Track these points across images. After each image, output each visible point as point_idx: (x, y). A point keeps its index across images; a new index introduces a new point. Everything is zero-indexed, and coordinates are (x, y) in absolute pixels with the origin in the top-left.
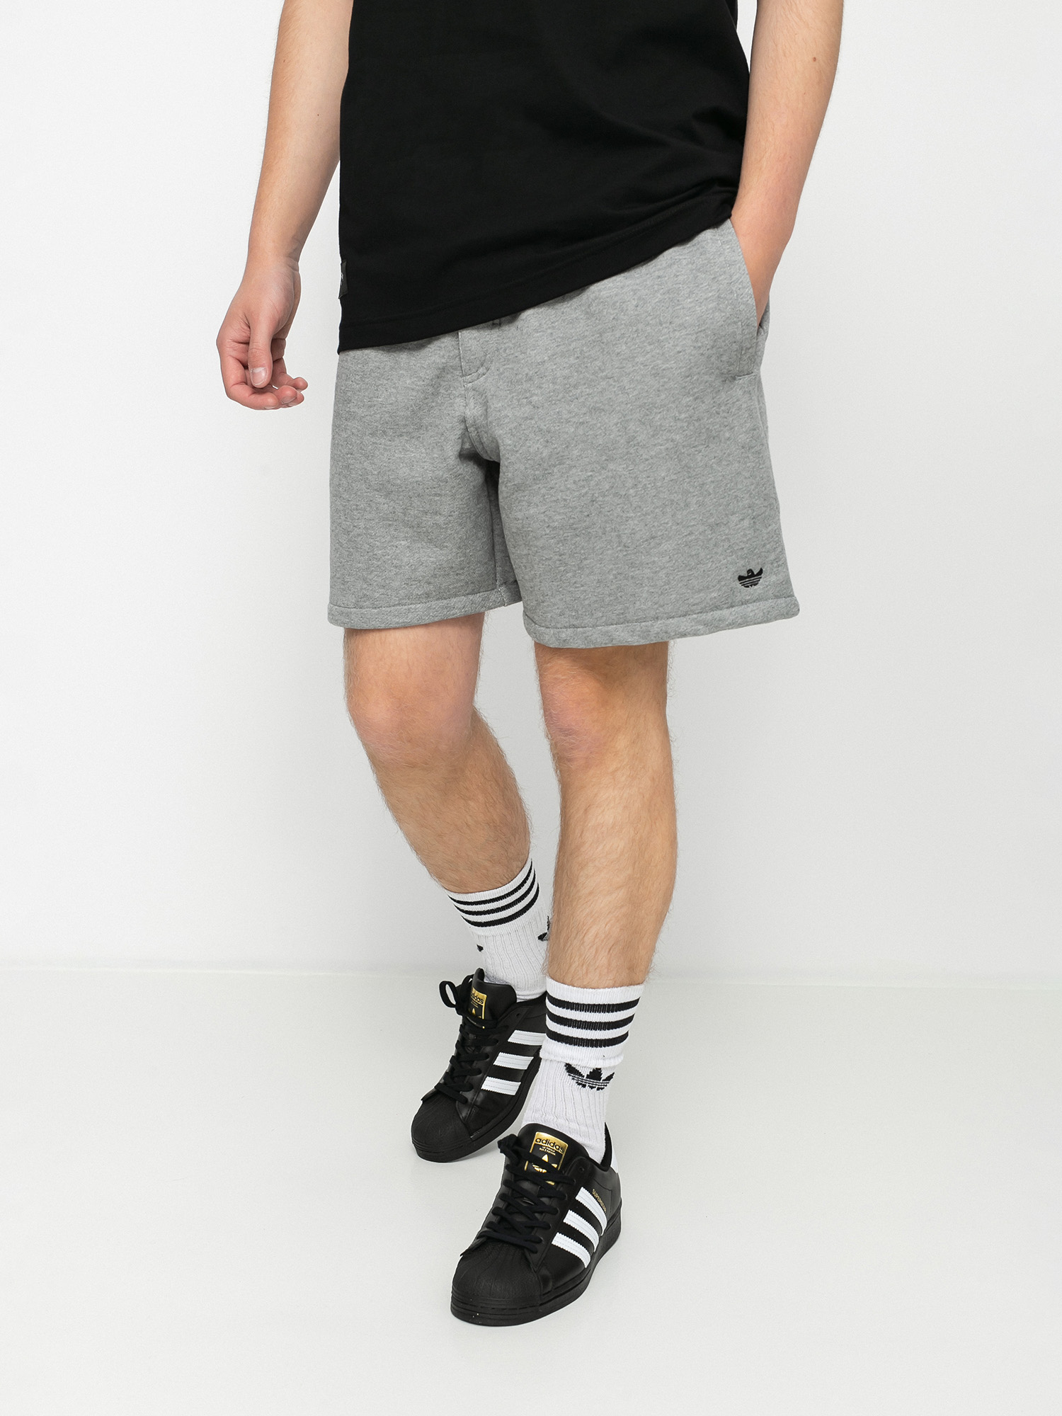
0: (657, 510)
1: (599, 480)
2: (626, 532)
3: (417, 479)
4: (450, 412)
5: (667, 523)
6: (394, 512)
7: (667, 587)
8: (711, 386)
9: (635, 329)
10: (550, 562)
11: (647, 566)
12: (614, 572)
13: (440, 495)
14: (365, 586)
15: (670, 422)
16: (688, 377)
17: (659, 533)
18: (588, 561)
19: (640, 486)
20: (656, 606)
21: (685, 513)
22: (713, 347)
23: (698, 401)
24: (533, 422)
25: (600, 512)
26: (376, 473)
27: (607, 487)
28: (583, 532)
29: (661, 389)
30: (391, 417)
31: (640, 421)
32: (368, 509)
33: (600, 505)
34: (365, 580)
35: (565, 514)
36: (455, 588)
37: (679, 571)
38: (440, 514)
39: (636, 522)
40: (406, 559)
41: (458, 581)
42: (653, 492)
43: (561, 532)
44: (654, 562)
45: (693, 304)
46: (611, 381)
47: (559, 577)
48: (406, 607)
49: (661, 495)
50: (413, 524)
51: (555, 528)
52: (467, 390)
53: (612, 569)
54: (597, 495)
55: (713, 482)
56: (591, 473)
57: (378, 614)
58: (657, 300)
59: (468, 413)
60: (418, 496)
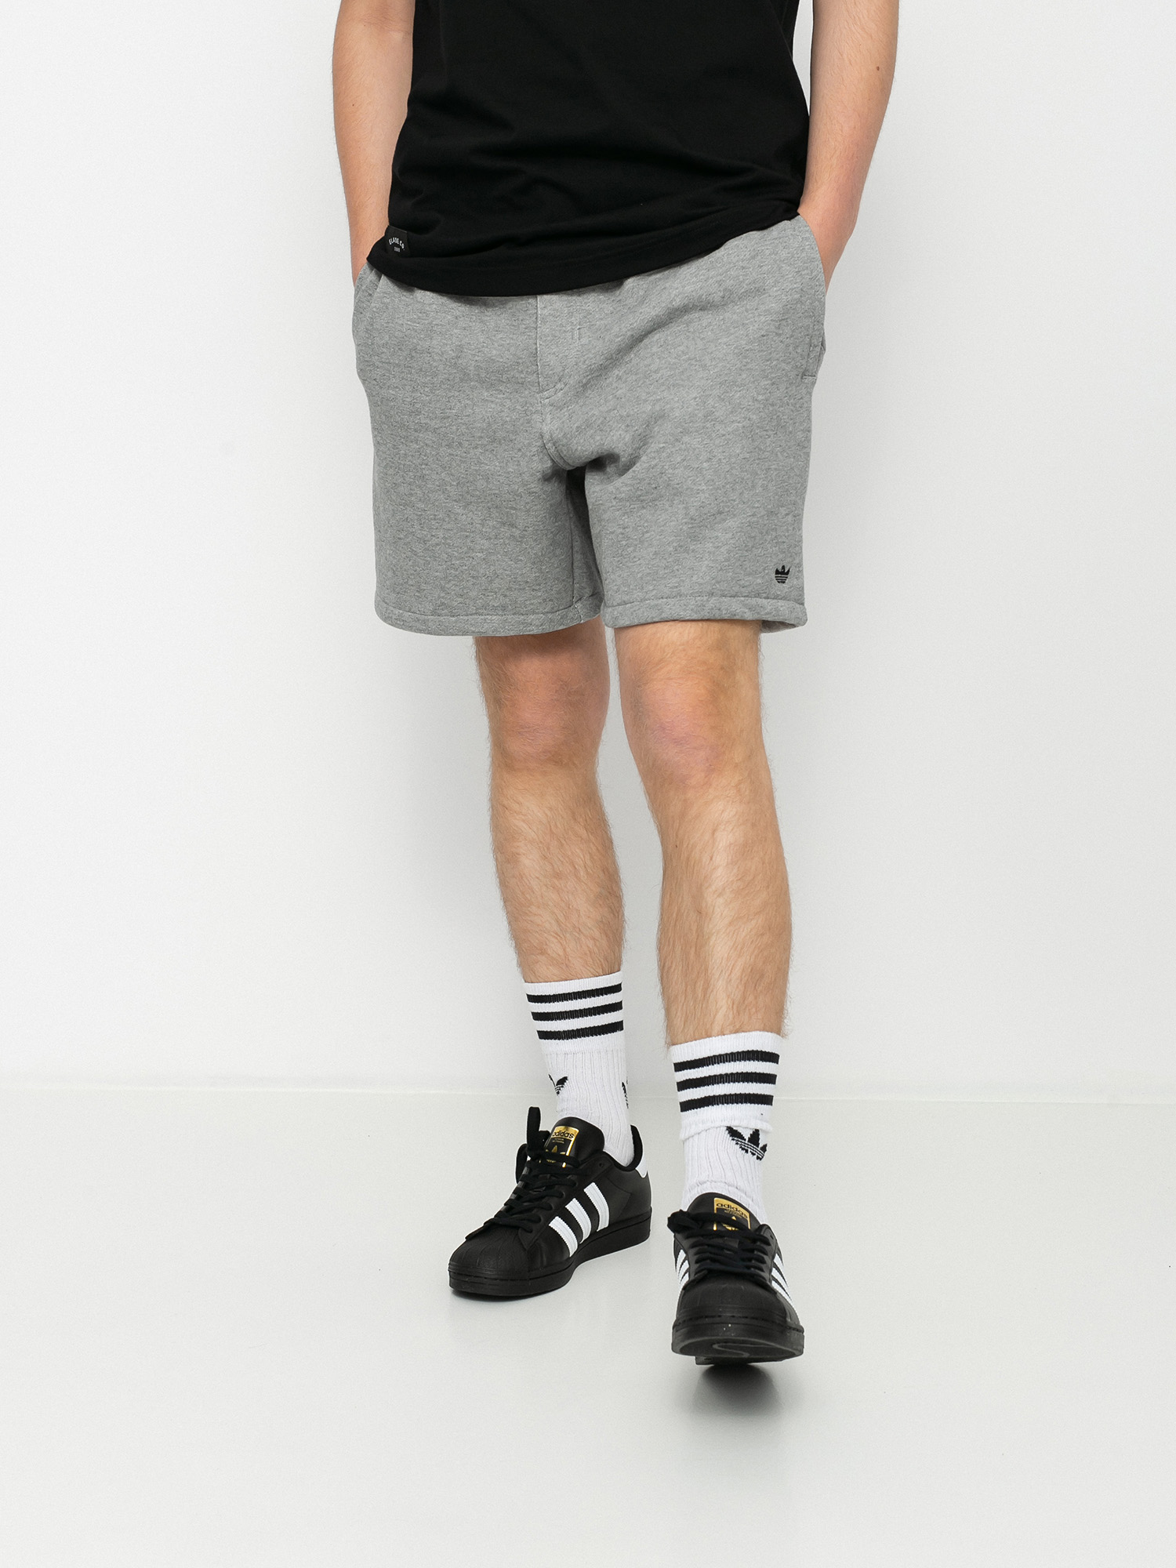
0: (728, 486)
1: (672, 452)
2: (695, 504)
3: (494, 492)
4: (528, 429)
5: (734, 501)
6: (472, 523)
7: (726, 563)
8: (786, 375)
9: (721, 317)
10: (613, 536)
11: (709, 540)
12: (675, 544)
13: (515, 509)
14: (442, 595)
15: (749, 401)
16: (768, 361)
17: (726, 509)
18: (649, 534)
19: (715, 460)
20: (713, 581)
21: (751, 493)
22: (792, 336)
23: (775, 386)
25: (668, 485)
26: (455, 483)
27: (679, 460)
28: (650, 504)
29: (743, 368)
30: (467, 428)
31: (719, 397)
32: (447, 519)
33: (669, 478)
34: (443, 589)
35: (633, 486)
36: (532, 604)
37: (739, 550)
39: (707, 496)
40: (482, 571)
41: (535, 597)
42: (728, 468)
43: (628, 504)
44: (717, 537)
45: (779, 293)
46: (693, 362)
47: (620, 551)
48: (483, 617)
49: (734, 471)
50: (491, 536)
51: (621, 500)
52: (544, 406)
53: (673, 542)
54: (667, 467)
55: (775, 469)
56: (664, 445)
57: (456, 622)
58: (743, 290)
59: (545, 429)
60: (497, 507)
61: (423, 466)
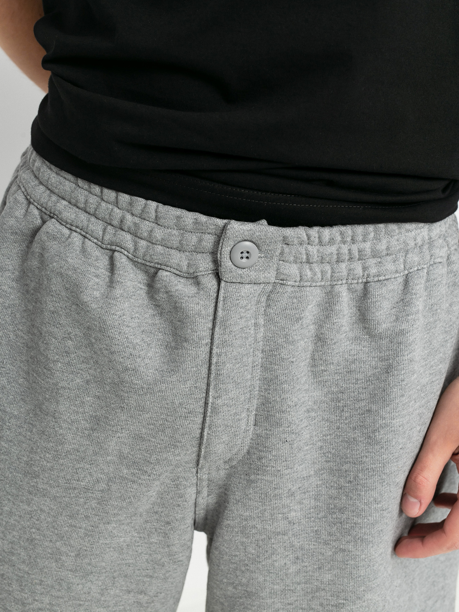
24: (286, 538)
38: (145, 594)
61: (34, 530)
